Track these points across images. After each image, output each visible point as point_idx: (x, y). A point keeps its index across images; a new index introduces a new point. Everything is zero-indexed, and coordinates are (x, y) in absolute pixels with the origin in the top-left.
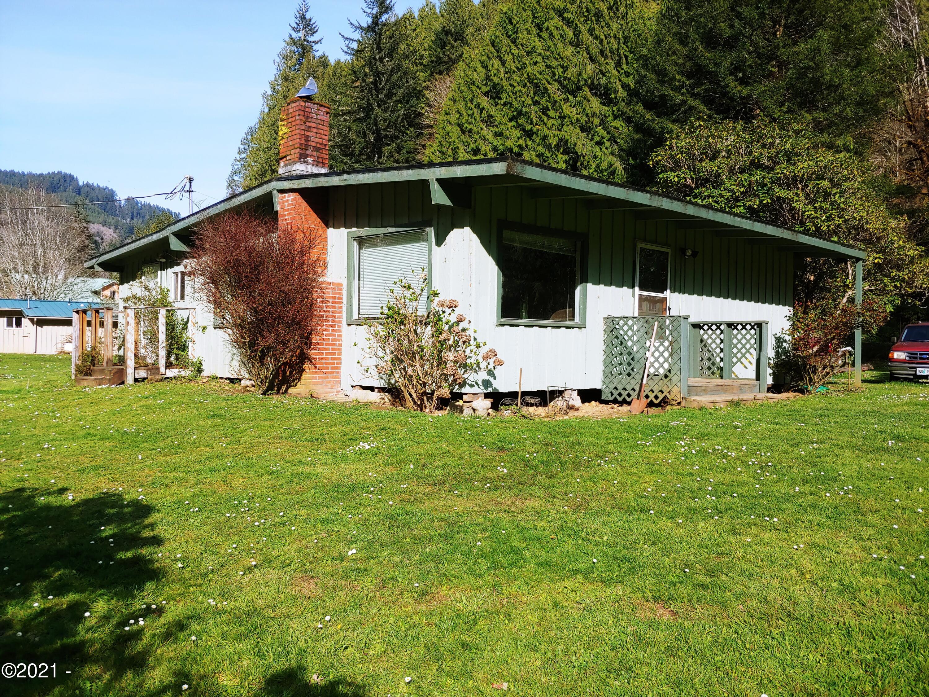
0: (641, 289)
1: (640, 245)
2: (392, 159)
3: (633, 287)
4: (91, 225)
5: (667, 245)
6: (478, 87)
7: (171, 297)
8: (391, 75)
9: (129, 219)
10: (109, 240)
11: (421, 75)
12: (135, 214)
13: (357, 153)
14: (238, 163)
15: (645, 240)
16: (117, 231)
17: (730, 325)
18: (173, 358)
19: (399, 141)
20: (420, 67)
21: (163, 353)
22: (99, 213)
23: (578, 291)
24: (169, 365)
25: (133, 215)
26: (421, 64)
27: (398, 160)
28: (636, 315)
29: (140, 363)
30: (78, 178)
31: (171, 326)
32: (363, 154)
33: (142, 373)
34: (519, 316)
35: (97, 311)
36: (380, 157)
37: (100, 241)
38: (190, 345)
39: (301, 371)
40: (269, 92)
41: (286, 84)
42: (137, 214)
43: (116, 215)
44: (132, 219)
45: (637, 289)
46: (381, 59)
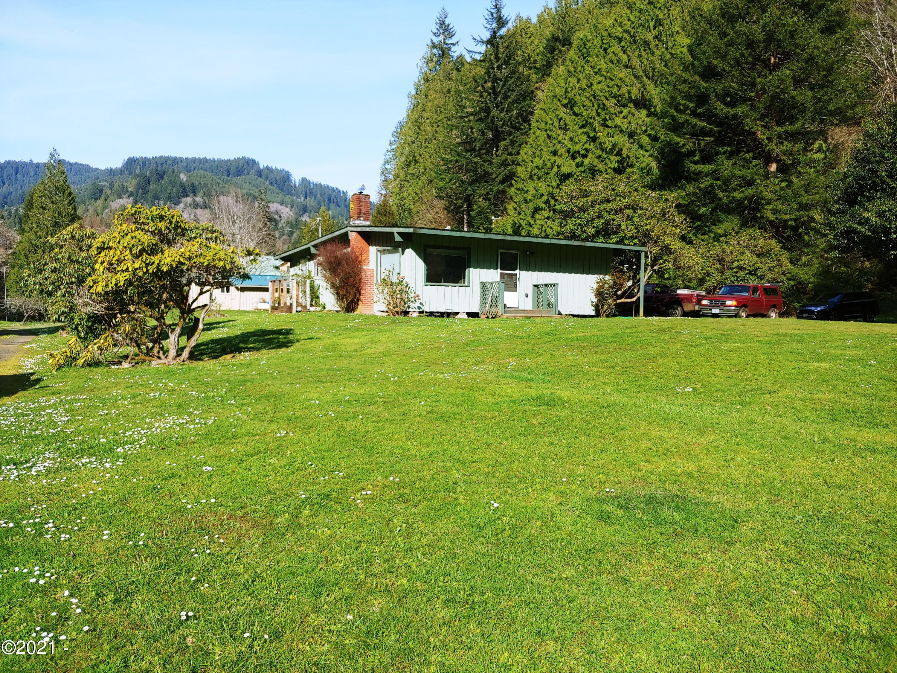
0: (501, 269)
1: (500, 251)
2: (506, 152)
3: (497, 269)
4: (270, 205)
5: (517, 250)
6: (559, 100)
7: (313, 275)
8: (506, 81)
9: (303, 198)
10: (286, 218)
11: (534, 77)
12: (308, 193)
13: (477, 148)
14: (389, 153)
15: (503, 249)
16: (293, 209)
17: (546, 285)
18: (313, 303)
19: (511, 137)
20: (532, 71)
21: (308, 300)
22: (277, 193)
23: (467, 271)
24: (311, 305)
25: (306, 194)
26: (535, 67)
27: (511, 152)
28: (499, 280)
29: (298, 304)
30: (260, 162)
31: (312, 287)
32: (483, 149)
33: (300, 309)
34: (440, 282)
35: (280, 281)
36: (497, 150)
37: (279, 219)
38: (320, 296)
39: (358, 305)
40: (413, 92)
41: (427, 85)
42: (310, 193)
43: (292, 195)
44: (306, 197)
45: (499, 270)
46: (499, 68)
